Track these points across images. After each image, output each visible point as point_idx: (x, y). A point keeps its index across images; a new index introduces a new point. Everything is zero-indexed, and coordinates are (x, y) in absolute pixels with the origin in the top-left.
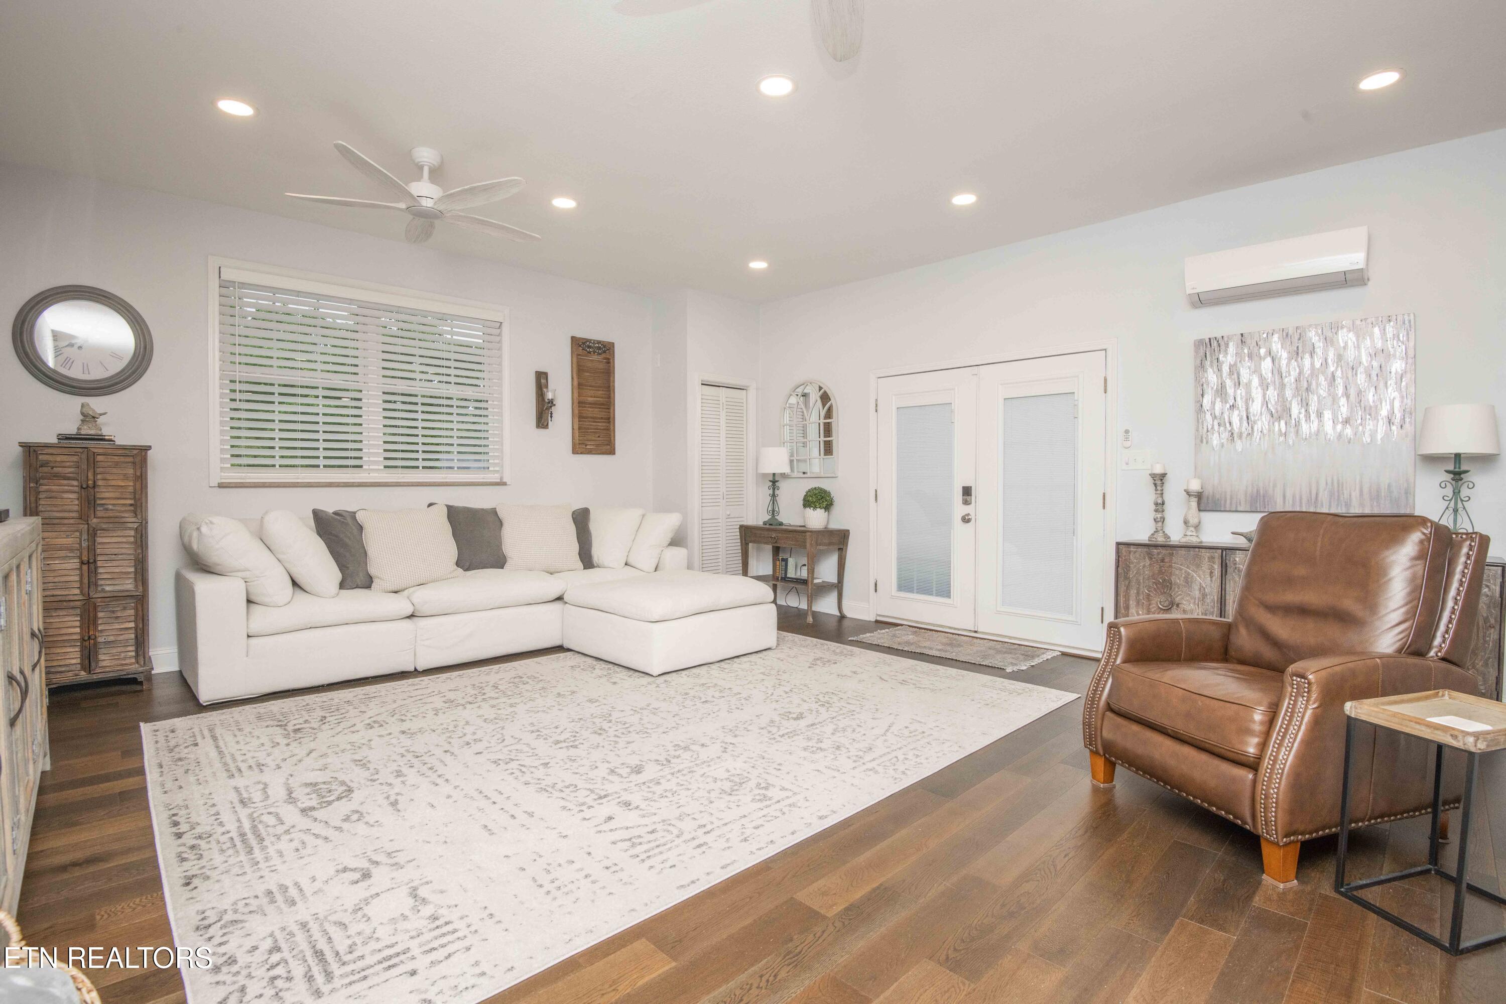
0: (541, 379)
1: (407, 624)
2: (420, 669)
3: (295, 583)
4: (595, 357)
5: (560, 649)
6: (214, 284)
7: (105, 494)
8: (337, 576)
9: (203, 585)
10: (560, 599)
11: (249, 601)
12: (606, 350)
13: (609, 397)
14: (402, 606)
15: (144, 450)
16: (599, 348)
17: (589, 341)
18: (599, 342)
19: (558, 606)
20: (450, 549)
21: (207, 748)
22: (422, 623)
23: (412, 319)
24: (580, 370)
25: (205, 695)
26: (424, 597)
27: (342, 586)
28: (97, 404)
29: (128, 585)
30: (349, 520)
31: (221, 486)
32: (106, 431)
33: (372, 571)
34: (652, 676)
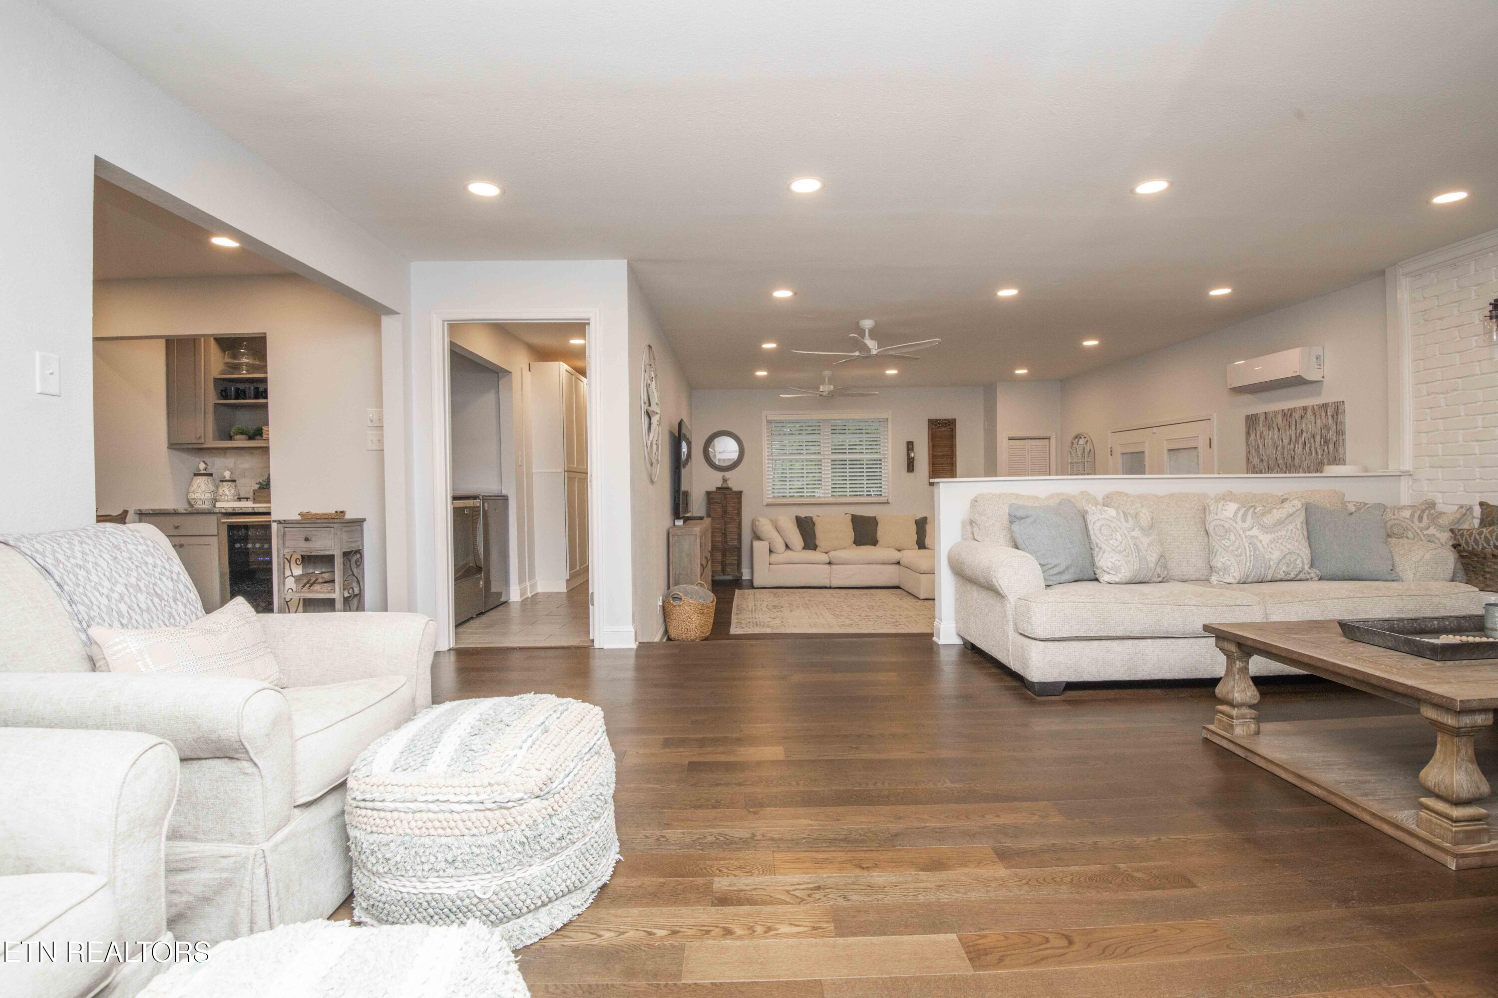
0: (910, 446)
1: (827, 567)
2: (832, 586)
3: (787, 546)
4: (943, 429)
5: (898, 588)
6: (764, 422)
7: (730, 509)
8: (803, 544)
9: (756, 544)
10: (898, 563)
11: (770, 551)
12: (950, 424)
13: (953, 451)
14: (825, 558)
15: (741, 492)
16: (946, 423)
17: (939, 420)
18: (945, 420)
19: (897, 567)
20: (851, 535)
21: (752, 596)
22: (834, 567)
23: (837, 428)
24: (934, 438)
25: (756, 584)
26: (835, 555)
27: (804, 548)
28: (727, 474)
29: (735, 543)
30: (810, 521)
31: (768, 505)
32: (730, 485)
33: (817, 542)
34: (919, 599)
